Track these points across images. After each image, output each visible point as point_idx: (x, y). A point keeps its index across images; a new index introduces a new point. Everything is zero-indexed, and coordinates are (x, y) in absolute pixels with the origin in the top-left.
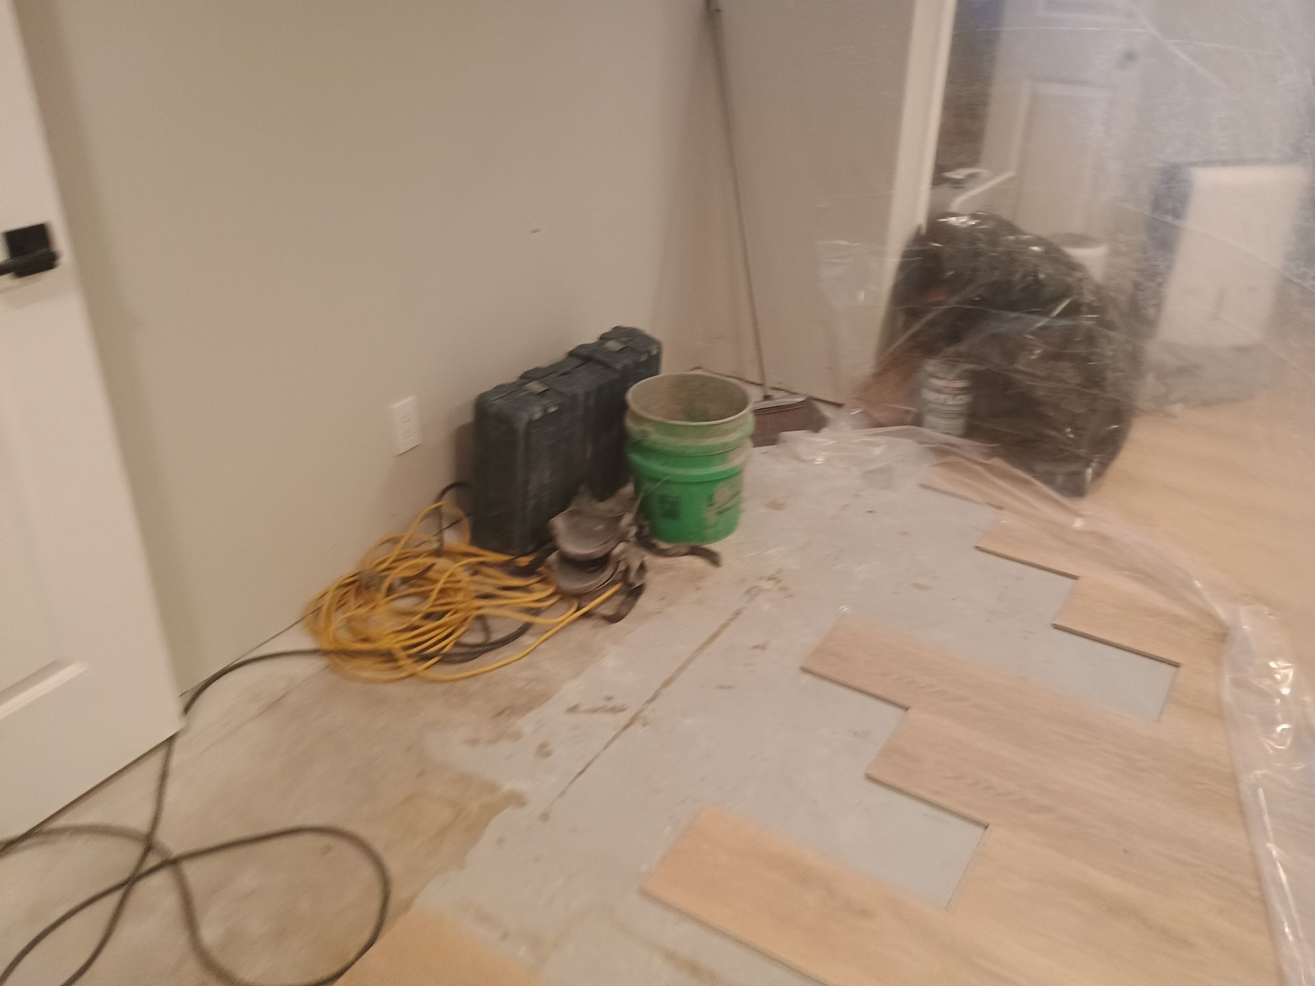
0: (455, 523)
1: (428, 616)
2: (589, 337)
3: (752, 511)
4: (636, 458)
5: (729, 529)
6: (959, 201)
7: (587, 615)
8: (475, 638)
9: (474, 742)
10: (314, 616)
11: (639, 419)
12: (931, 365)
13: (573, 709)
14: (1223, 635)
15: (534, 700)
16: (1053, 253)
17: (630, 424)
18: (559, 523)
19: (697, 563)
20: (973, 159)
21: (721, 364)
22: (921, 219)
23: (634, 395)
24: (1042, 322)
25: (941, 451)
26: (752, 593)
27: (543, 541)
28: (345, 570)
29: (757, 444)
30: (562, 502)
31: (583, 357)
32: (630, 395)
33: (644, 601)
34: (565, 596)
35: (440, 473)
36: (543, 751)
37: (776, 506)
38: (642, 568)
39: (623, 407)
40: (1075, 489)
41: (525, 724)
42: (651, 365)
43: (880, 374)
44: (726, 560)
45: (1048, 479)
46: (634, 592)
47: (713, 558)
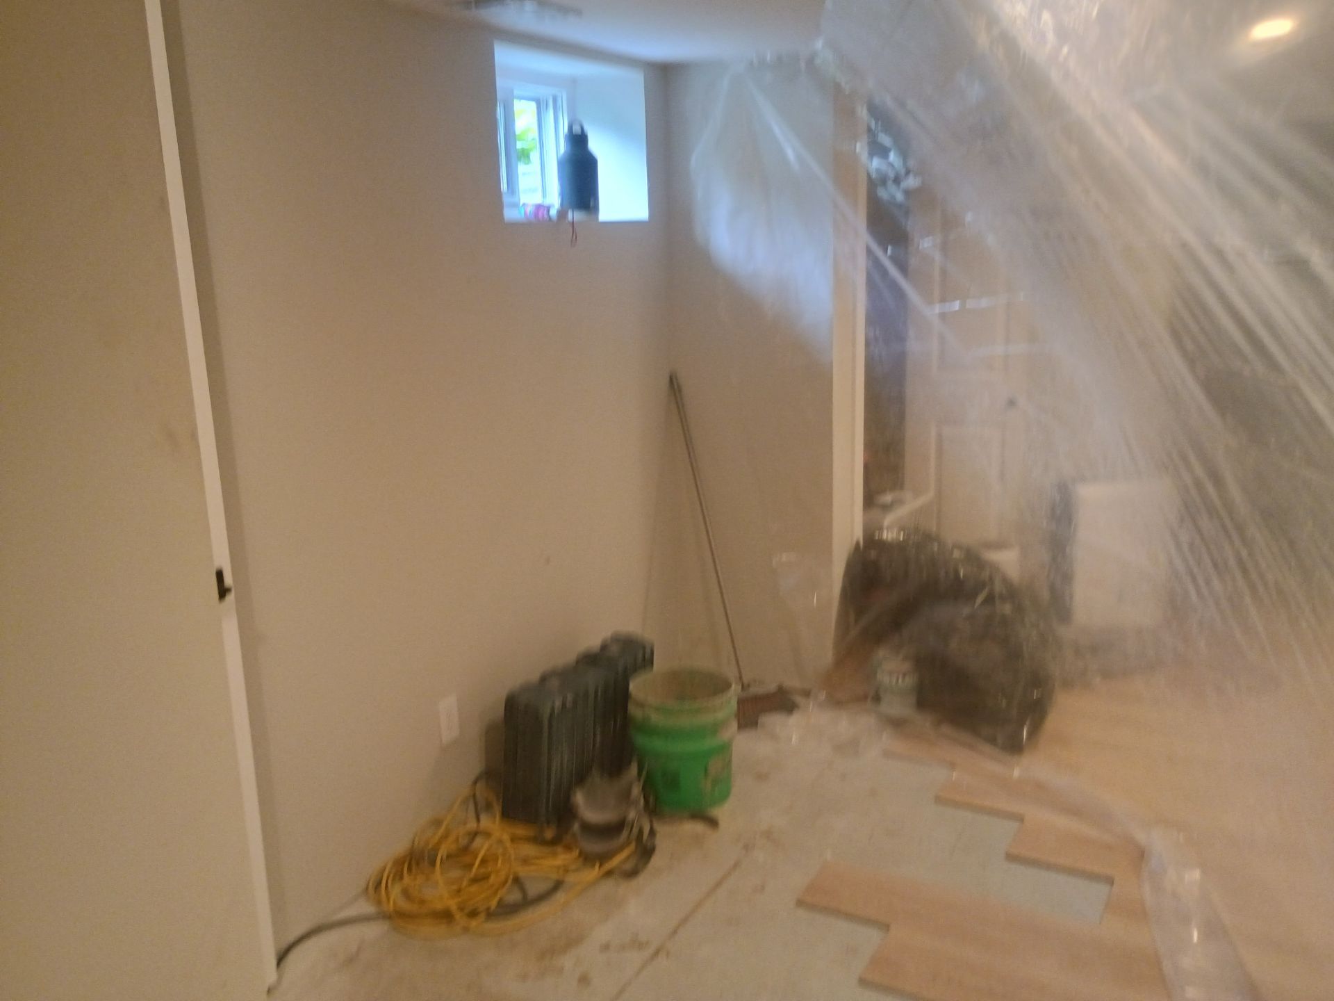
0: (488, 807)
1: (475, 880)
2: (593, 642)
3: (741, 783)
4: (641, 740)
5: (724, 796)
6: (888, 520)
7: (609, 874)
8: (514, 896)
9: (524, 977)
10: (376, 887)
11: (641, 705)
12: (882, 653)
13: (606, 947)
14: (1140, 855)
15: (572, 941)
16: (972, 557)
17: (633, 710)
18: (579, 798)
19: (699, 827)
20: (898, 484)
21: (703, 661)
22: (859, 534)
23: (634, 686)
24: (966, 611)
25: (897, 724)
26: (747, 848)
27: (564, 814)
28: (400, 847)
29: (741, 726)
30: (580, 778)
31: (590, 660)
32: (631, 686)
33: (656, 861)
34: (588, 859)
35: (473, 764)
36: (584, 980)
37: (761, 777)
38: (652, 833)
39: (626, 695)
40: (1015, 747)
41: (567, 961)
42: (647, 662)
43: (839, 662)
44: (723, 823)
45: (992, 741)
46: (646, 852)
47: (713, 823)
